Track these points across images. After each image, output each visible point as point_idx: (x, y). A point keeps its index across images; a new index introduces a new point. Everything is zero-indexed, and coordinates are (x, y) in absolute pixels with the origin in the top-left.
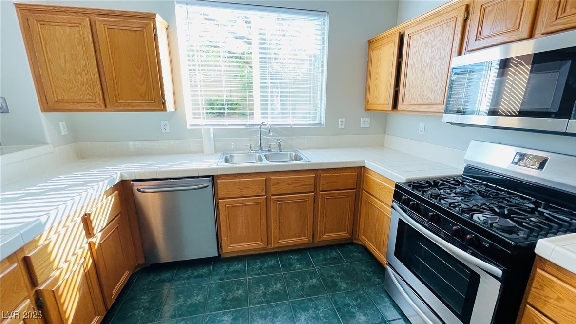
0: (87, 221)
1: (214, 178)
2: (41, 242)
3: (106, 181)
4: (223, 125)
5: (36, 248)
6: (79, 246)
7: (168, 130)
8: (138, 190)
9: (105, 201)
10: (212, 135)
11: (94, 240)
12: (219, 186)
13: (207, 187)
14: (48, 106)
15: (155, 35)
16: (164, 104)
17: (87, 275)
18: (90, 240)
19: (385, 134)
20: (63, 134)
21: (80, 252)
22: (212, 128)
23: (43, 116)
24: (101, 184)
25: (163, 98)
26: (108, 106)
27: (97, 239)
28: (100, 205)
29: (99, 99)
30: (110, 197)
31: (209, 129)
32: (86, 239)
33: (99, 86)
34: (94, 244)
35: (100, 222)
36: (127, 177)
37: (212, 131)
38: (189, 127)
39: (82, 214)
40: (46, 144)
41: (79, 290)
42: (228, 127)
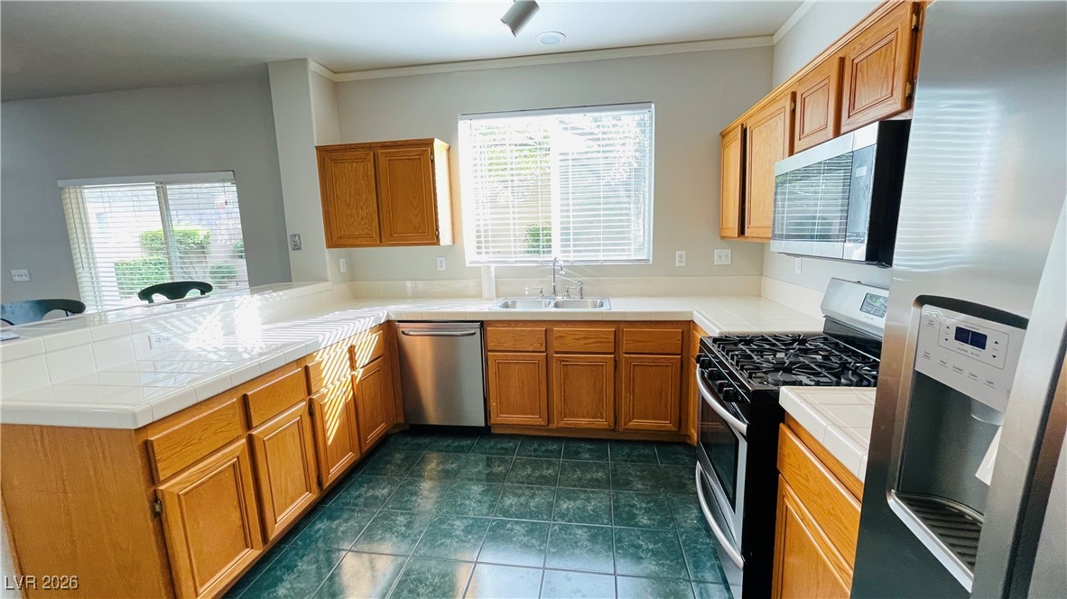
0: (351, 350)
1: (482, 323)
2: (317, 359)
3: (372, 318)
4: (509, 262)
5: (313, 361)
6: (343, 374)
7: (444, 269)
8: (403, 332)
9: (369, 337)
10: (493, 275)
11: (356, 374)
12: (489, 334)
13: (474, 334)
14: (332, 243)
15: (433, 161)
16: (438, 237)
17: (347, 405)
18: (353, 373)
19: (762, 275)
20: (342, 271)
21: (344, 380)
22: (493, 267)
23: (326, 250)
24: (368, 319)
25: (437, 230)
26: (383, 240)
27: (359, 373)
28: (364, 340)
29: (375, 235)
30: (374, 335)
31: (489, 267)
32: (349, 370)
33: (377, 220)
34: (356, 378)
35: (364, 357)
36: (393, 318)
37: (493, 269)
38: (468, 265)
39: (349, 345)
40: (327, 281)
41: (339, 417)
42: (515, 265)
